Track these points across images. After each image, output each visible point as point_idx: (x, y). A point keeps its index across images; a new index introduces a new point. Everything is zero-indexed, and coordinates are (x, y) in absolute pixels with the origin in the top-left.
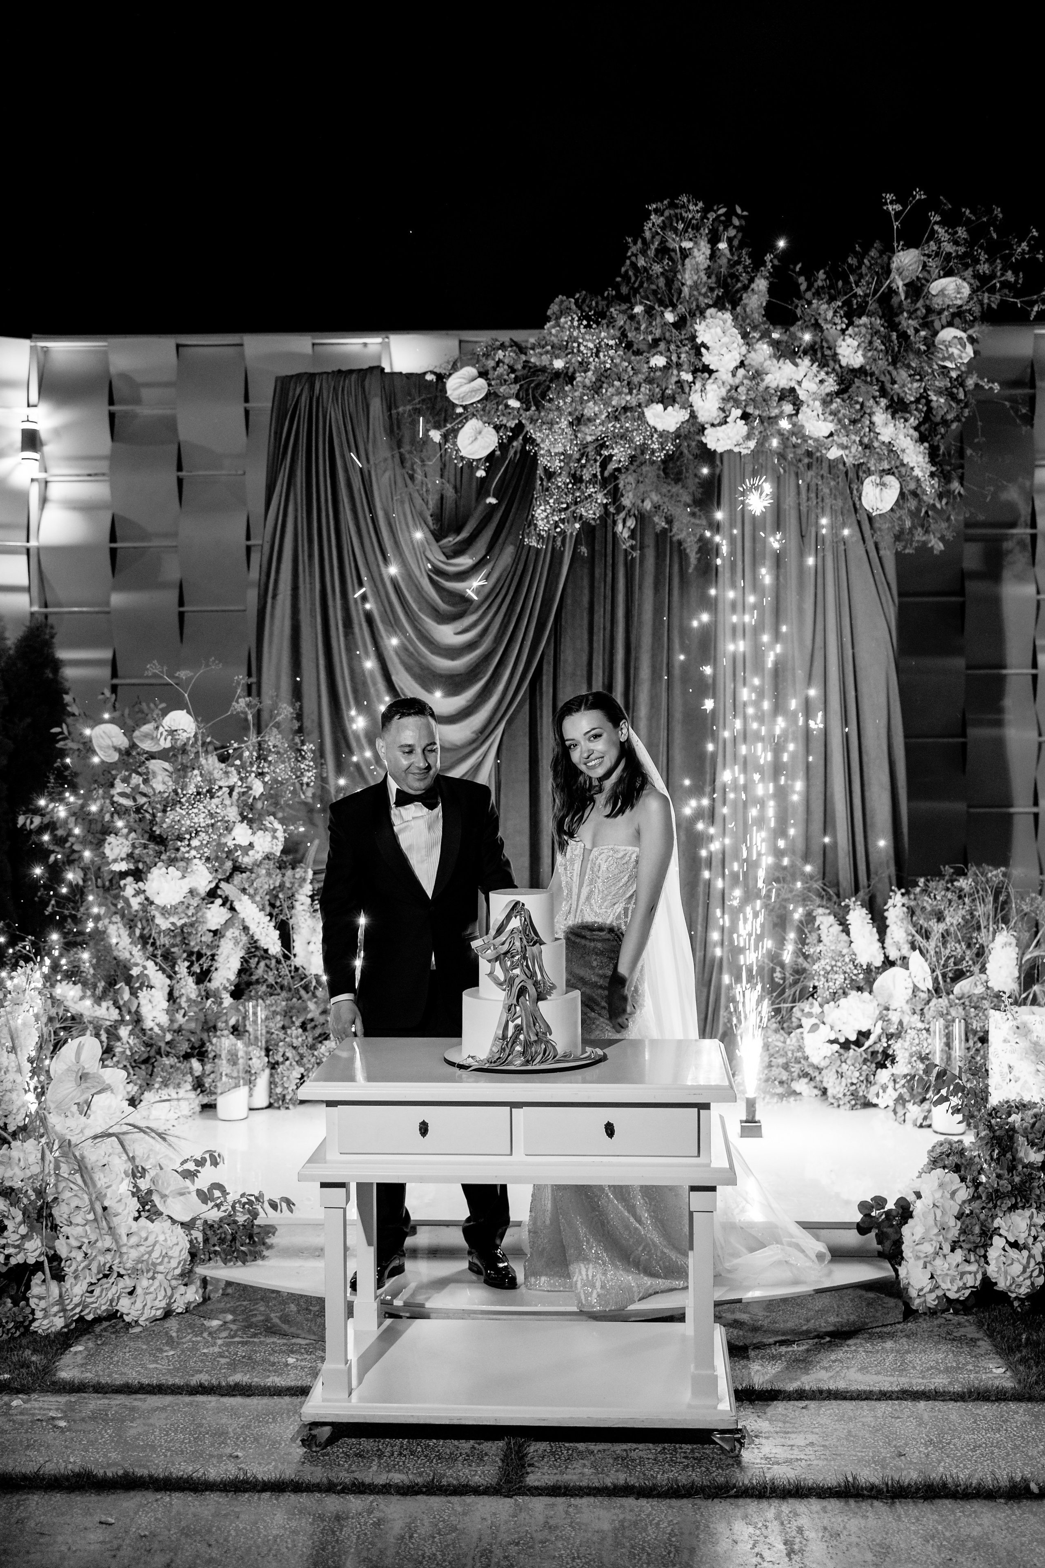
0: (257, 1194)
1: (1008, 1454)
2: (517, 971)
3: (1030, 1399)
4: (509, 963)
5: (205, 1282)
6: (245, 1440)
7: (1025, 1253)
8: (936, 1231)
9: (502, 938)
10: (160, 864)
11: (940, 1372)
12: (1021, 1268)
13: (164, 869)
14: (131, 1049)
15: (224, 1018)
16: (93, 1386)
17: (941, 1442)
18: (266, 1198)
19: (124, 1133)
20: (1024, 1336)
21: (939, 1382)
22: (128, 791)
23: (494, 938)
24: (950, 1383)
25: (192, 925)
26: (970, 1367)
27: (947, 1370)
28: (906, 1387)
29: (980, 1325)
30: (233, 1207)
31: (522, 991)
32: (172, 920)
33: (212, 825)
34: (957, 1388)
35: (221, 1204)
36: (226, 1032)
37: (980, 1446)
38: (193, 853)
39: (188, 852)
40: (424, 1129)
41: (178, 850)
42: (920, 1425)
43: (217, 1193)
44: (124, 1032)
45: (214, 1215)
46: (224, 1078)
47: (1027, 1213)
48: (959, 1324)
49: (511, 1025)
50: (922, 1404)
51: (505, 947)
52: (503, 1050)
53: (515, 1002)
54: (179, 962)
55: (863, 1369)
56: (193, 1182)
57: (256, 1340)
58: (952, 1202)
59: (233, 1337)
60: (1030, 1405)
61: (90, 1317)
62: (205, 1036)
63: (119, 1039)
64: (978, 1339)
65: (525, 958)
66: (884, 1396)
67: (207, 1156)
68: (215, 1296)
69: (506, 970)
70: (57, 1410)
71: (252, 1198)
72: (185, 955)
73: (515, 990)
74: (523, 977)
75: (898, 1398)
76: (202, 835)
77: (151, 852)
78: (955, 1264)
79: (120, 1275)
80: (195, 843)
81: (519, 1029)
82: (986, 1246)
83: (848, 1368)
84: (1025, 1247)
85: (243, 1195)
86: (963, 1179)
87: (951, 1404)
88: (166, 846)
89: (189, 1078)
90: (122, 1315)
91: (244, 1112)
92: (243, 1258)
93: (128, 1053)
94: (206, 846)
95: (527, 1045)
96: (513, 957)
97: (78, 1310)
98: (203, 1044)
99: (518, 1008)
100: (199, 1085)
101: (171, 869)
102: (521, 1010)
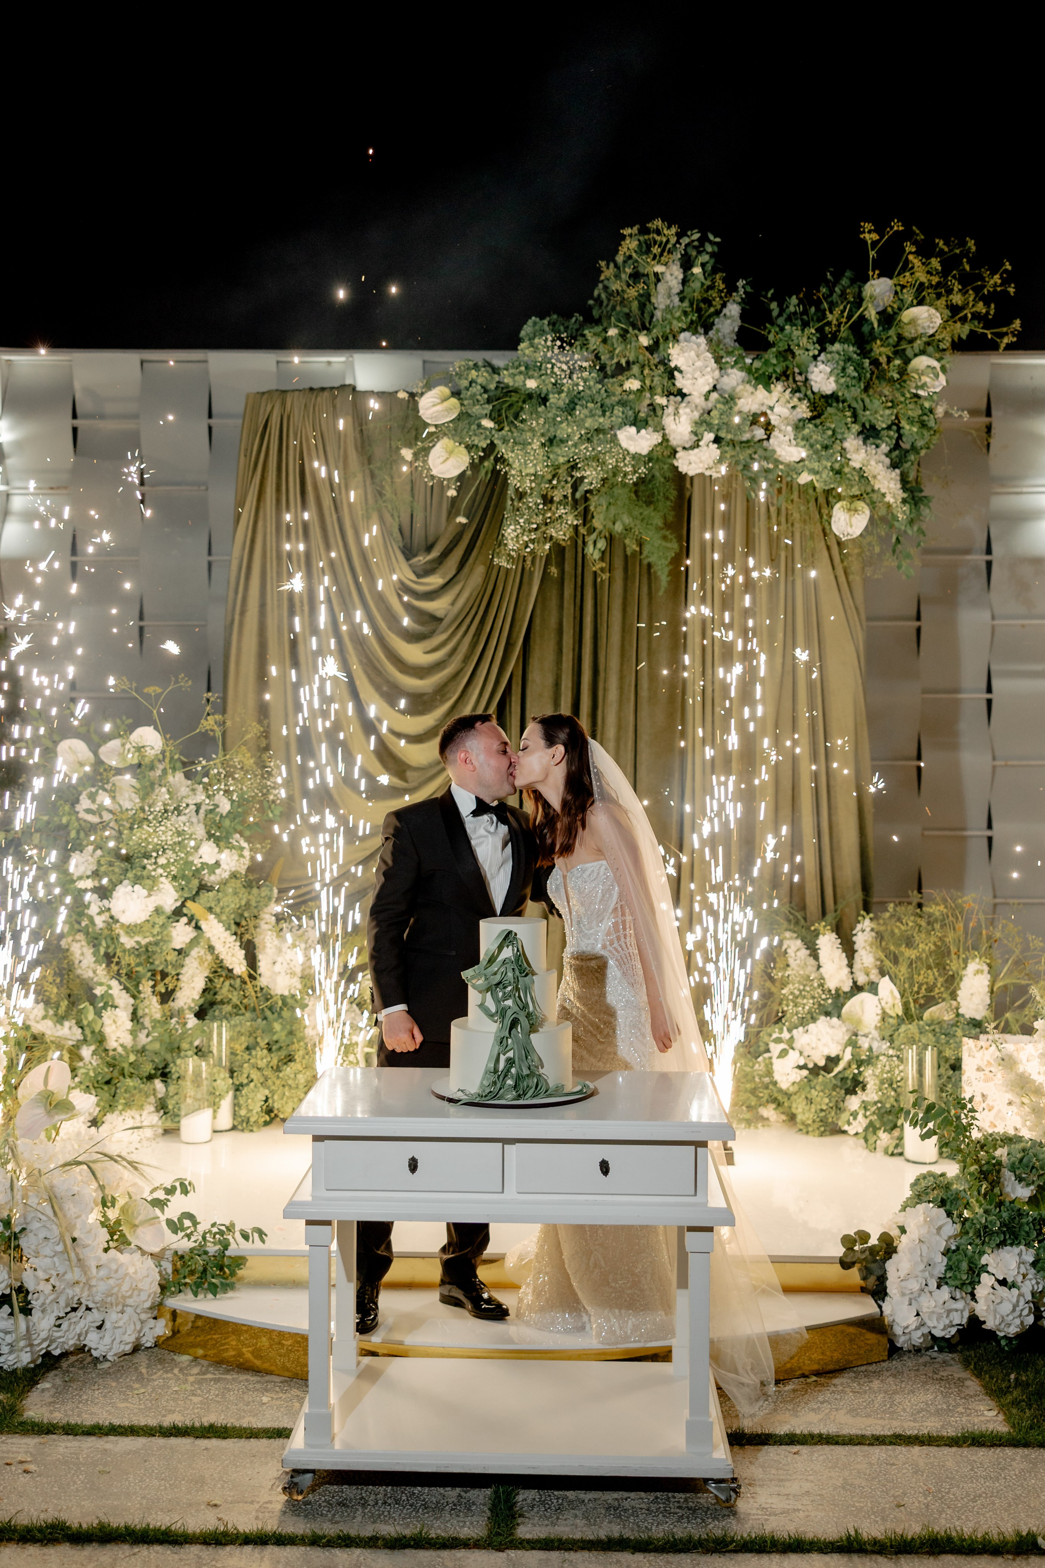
0: (227, 1224)
1: (1010, 1506)
2: (509, 1002)
3: (1026, 1445)
4: (500, 994)
5: (174, 1314)
6: (223, 1487)
7: (1015, 1291)
8: (922, 1267)
9: (494, 968)
10: (126, 882)
11: (931, 1414)
12: (1011, 1307)
13: (130, 888)
14: (94, 1070)
15: (189, 1039)
16: (63, 1428)
17: (940, 1491)
18: (237, 1228)
19: (94, 1162)
20: (1013, 1376)
21: (930, 1426)
22: (94, 807)
24: (942, 1427)
25: (156, 944)
26: (961, 1409)
27: (938, 1413)
28: (899, 1431)
29: (966, 1363)
30: (204, 1238)
31: (514, 1023)
32: (137, 938)
33: (179, 843)
34: (951, 1432)
35: (192, 1233)
36: (190, 1053)
37: (980, 1496)
38: (160, 871)
39: (155, 870)
40: (413, 1165)
41: (144, 868)
42: (916, 1473)
43: (187, 1223)
44: (86, 1052)
45: (184, 1245)
46: (189, 1101)
47: (1016, 1250)
48: (944, 1362)
49: (503, 1058)
50: (916, 1450)
51: (498, 978)
52: (495, 1083)
53: (507, 1034)
54: (144, 981)
55: (853, 1412)
56: (163, 1211)
57: (229, 1377)
58: (938, 1237)
59: (204, 1374)
60: (1026, 1451)
61: (57, 1353)
62: (168, 1057)
63: (81, 1059)
64: (966, 1379)
65: (518, 989)
66: (879, 1440)
67: (177, 1184)
68: (185, 1329)
69: (497, 1001)
70: (26, 1453)
71: (223, 1228)
72: (149, 974)
73: (508, 1022)
74: (516, 1009)
75: (891, 1443)
76: (170, 853)
77: (117, 870)
78: (942, 1302)
79: (88, 1309)
80: (162, 861)
81: (510, 1062)
82: (974, 1282)
83: (837, 1410)
84: (1013, 1285)
85: (213, 1225)
86: (949, 1214)
87: (946, 1450)
88: (131, 864)
89: (152, 1099)
90: (89, 1351)
91: (207, 1134)
92: (214, 1290)
93: (92, 1074)
94: (173, 864)
95: (519, 1078)
96: (505, 988)
97: (45, 1345)
98: (166, 1066)
99: (510, 1041)
100: (162, 1106)
101: (137, 887)
102: (513, 1042)
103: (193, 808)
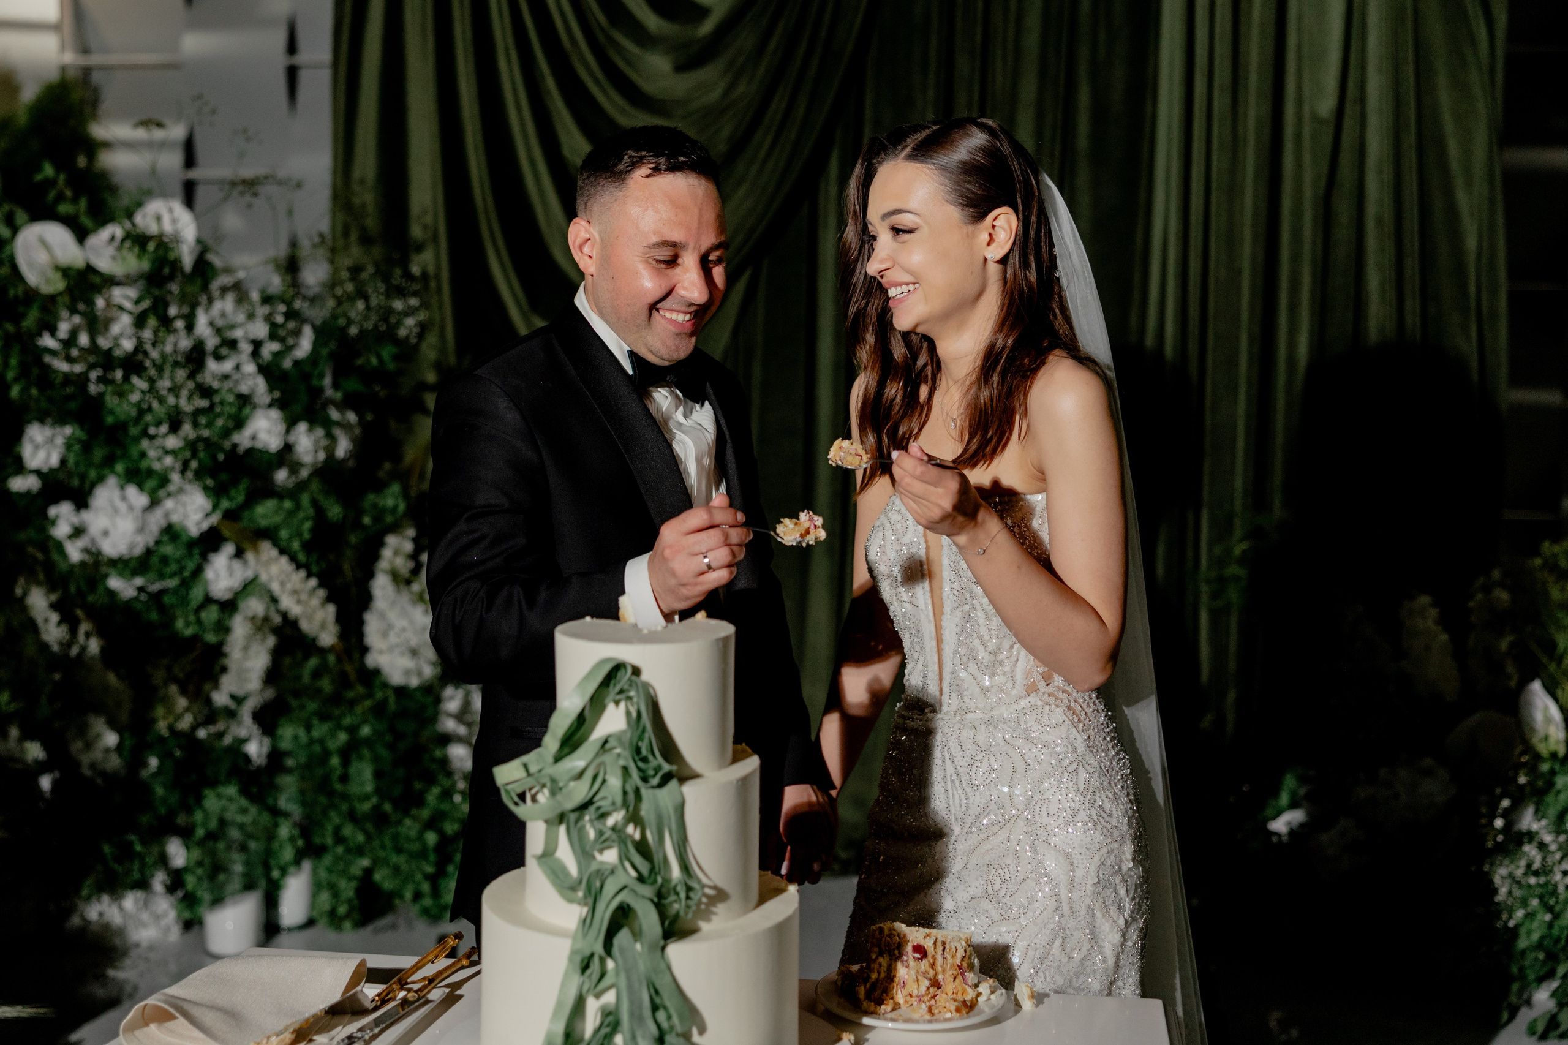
2: (610, 856)
4: (592, 834)
9: (577, 761)
10: (112, 481)
13: (116, 493)
23: (558, 759)
25: (177, 591)
31: (622, 917)
32: (139, 581)
38: (168, 461)
39: (159, 459)
41: (143, 454)
51: (580, 791)
53: (599, 948)
65: (634, 818)
69: (584, 853)
73: (605, 909)
74: (630, 875)
76: (187, 428)
77: (96, 458)
80: (172, 442)
81: (610, 1019)
88: (122, 447)
96: (603, 816)
99: (610, 964)
101: (132, 491)
102: (617, 970)
103: (246, 348)
